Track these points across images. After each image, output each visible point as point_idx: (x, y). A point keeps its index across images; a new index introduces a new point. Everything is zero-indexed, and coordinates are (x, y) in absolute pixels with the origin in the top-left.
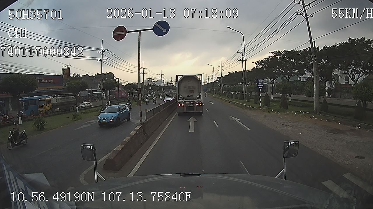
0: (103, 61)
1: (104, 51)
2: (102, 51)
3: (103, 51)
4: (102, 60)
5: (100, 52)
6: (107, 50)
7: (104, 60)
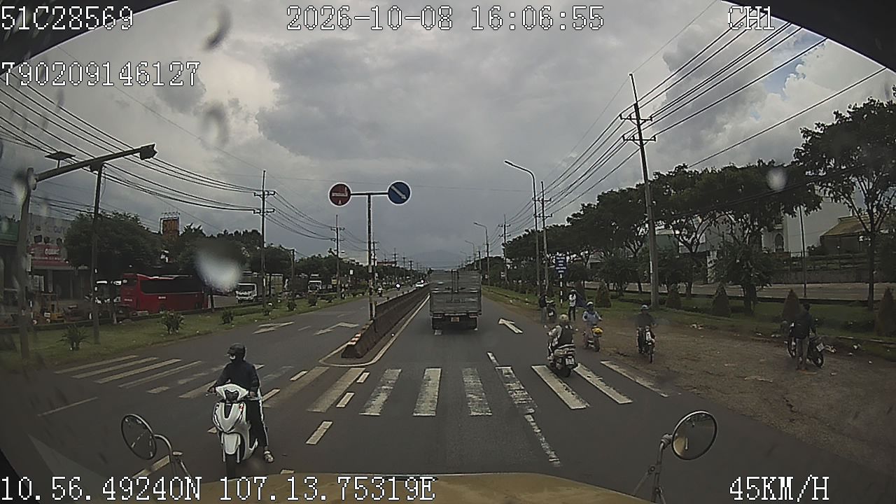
0: (265, 214)
1: (268, 195)
2: (264, 193)
3: (266, 193)
4: (263, 212)
5: (260, 196)
6: (273, 193)
7: (268, 212)
